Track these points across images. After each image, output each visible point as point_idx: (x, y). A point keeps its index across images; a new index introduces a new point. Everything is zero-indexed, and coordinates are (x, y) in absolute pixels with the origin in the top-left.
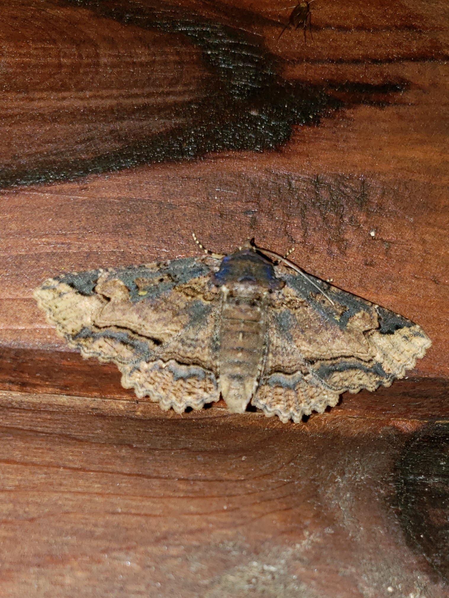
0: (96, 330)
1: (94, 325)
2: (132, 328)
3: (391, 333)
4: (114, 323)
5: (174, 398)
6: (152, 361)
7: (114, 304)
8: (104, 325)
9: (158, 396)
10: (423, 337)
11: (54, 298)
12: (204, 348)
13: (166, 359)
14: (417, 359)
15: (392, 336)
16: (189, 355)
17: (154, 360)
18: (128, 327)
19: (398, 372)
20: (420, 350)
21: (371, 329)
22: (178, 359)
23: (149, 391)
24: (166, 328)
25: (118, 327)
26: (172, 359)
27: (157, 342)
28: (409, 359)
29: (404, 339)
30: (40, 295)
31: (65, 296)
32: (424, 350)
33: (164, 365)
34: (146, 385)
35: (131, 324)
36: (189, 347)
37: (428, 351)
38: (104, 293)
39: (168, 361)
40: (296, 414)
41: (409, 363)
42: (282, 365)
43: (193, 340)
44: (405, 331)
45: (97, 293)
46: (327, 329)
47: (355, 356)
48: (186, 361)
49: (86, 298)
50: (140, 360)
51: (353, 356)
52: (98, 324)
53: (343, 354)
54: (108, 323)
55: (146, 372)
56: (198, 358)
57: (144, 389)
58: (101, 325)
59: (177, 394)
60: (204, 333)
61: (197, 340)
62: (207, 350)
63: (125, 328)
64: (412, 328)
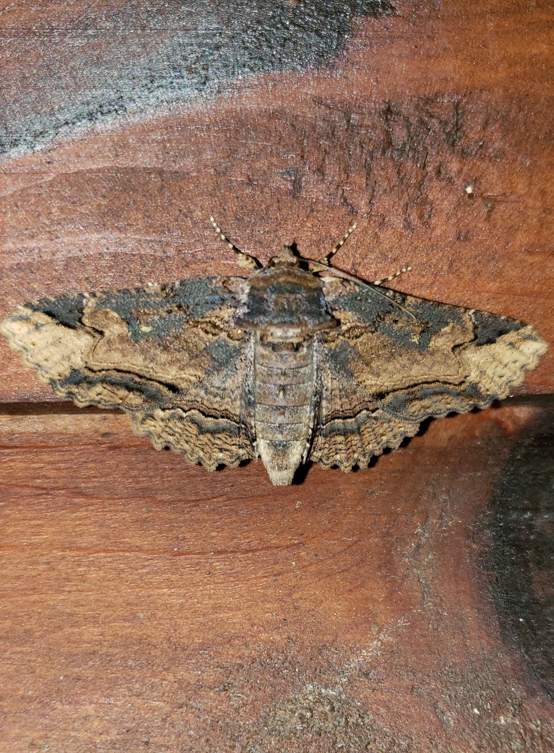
0: (91, 375)
1: (86, 367)
2: (137, 372)
3: (491, 341)
4: (112, 366)
5: (201, 454)
6: (169, 409)
7: (109, 342)
8: (100, 368)
9: (180, 449)
10: (535, 340)
11: (29, 333)
12: (235, 399)
13: (186, 408)
14: (527, 371)
15: (493, 346)
16: (216, 406)
17: (170, 407)
18: (132, 370)
19: (500, 392)
20: (531, 359)
21: (464, 343)
22: (201, 409)
23: (169, 442)
24: (182, 372)
25: (118, 371)
26: (194, 409)
27: (173, 388)
28: (515, 373)
29: (508, 347)
30: (11, 330)
31: (44, 329)
32: (535, 358)
33: (184, 415)
34: (164, 435)
35: (135, 367)
36: (215, 397)
37: (542, 358)
38: (94, 326)
39: (190, 410)
40: (362, 459)
41: (515, 378)
42: (341, 410)
43: (218, 388)
44: (511, 336)
45: (84, 325)
46: (401, 356)
47: (441, 380)
48: (213, 412)
49: (71, 332)
50: (152, 408)
51: (438, 381)
52: (92, 367)
53: (424, 380)
54: (104, 365)
55: (162, 420)
56: (227, 410)
57: (161, 440)
58: (95, 368)
59: (205, 450)
60: (233, 381)
61: (225, 389)
62: (238, 403)
63: (129, 372)
64: (522, 331)
